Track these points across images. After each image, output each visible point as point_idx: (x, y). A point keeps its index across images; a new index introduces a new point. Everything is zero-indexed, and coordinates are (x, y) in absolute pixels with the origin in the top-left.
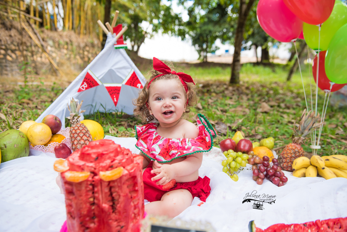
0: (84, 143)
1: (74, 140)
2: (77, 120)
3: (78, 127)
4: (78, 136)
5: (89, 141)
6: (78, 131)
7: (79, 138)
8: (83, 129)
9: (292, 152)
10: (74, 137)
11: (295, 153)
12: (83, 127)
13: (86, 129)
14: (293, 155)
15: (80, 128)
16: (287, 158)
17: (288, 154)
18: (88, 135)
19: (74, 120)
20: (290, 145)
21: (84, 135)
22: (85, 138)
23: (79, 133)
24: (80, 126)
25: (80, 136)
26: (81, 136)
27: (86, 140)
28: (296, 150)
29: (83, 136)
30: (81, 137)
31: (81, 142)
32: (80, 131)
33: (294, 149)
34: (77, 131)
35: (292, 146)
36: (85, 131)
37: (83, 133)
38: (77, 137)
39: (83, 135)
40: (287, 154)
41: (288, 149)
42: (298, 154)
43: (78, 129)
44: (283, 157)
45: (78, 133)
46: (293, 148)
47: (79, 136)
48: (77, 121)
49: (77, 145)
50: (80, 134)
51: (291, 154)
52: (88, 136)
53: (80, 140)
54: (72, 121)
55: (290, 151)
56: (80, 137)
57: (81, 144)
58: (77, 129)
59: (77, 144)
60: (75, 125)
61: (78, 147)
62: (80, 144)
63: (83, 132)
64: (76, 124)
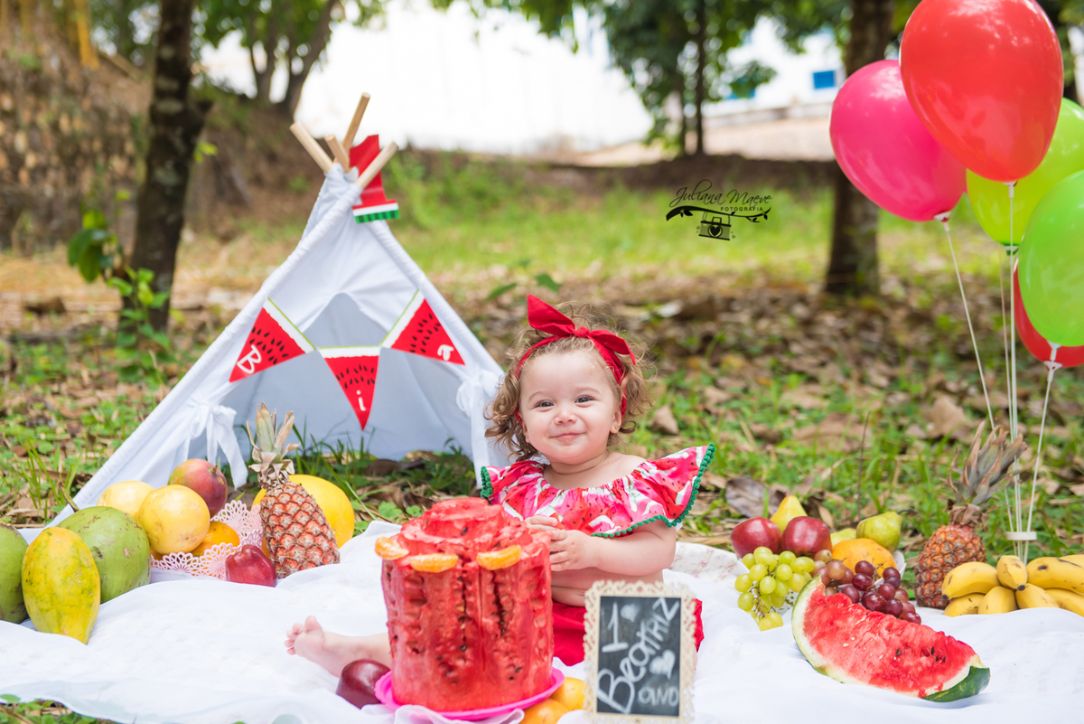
0: (312, 542)
1: (282, 537)
2: (280, 473)
3: (291, 497)
4: (292, 523)
5: (325, 536)
6: (292, 509)
7: (296, 529)
8: (304, 500)
9: (945, 549)
10: (280, 526)
11: (954, 552)
12: (305, 495)
13: (313, 502)
14: (950, 560)
15: (295, 497)
16: (932, 568)
17: (935, 558)
18: (320, 520)
19: (272, 476)
20: (940, 530)
21: (311, 519)
22: (314, 528)
23: (296, 514)
24: (295, 493)
25: (300, 521)
26: (304, 523)
27: (318, 536)
28: (958, 543)
29: (307, 523)
30: (304, 526)
31: (305, 539)
32: (298, 508)
33: (950, 542)
34: (288, 506)
35: (945, 533)
36: (311, 507)
37: (307, 513)
38: (289, 526)
39: (307, 520)
40: (932, 556)
41: (935, 543)
42: (962, 556)
43: (291, 501)
45: (293, 514)
46: (950, 538)
47: (298, 523)
48: (280, 477)
49: (293, 552)
50: (298, 517)
51: (944, 555)
52: (321, 523)
53: (300, 535)
54: (268, 478)
55: (940, 546)
56: (299, 526)
57: (306, 545)
58: (288, 503)
59: (292, 547)
60: (281, 491)
61: (298, 554)
62: (302, 546)
63: (307, 510)
64: (281, 486)
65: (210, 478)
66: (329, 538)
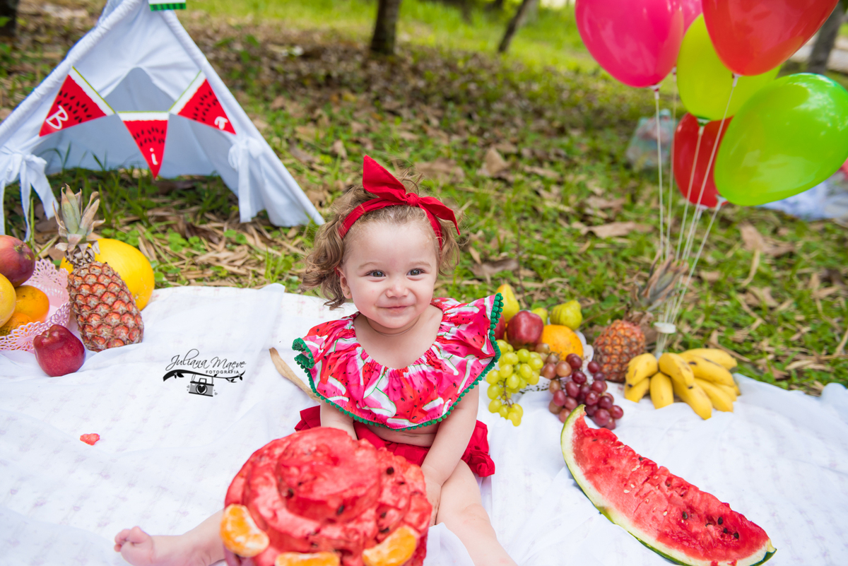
0: (118, 321)
1: (90, 316)
3: (98, 278)
4: (99, 304)
5: (131, 314)
6: (99, 290)
7: (103, 310)
8: (110, 281)
9: (624, 342)
10: (87, 305)
11: (630, 345)
12: (111, 275)
13: (119, 282)
14: (627, 351)
15: (101, 278)
16: (612, 354)
17: (616, 347)
18: (126, 298)
20: (619, 326)
21: (118, 298)
22: (120, 308)
23: (103, 295)
24: (101, 274)
25: (107, 302)
26: (110, 304)
27: (124, 314)
28: (634, 339)
29: (114, 303)
30: (110, 307)
31: (111, 319)
32: (105, 290)
33: (628, 337)
34: (95, 288)
35: (624, 329)
36: (117, 288)
37: (114, 294)
38: (96, 307)
39: (113, 300)
40: (612, 345)
41: (615, 336)
42: (635, 348)
43: (98, 283)
44: (603, 351)
45: (99, 295)
46: (628, 334)
47: (104, 304)
49: (100, 330)
50: (105, 298)
51: (622, 346)
52: (127, 301)
53: (107, 315)
54: (74, 257)
55: (620, 340)
56: (106, 307)
57: (113, 325)
58: (95, 284)
59: (99, 326)
60: (87, 271)
61: (105, 333)
62: (109, 325)
63: (114, 291)
64: (86, 266)
65: (16, 257)
66: (135, 315)
